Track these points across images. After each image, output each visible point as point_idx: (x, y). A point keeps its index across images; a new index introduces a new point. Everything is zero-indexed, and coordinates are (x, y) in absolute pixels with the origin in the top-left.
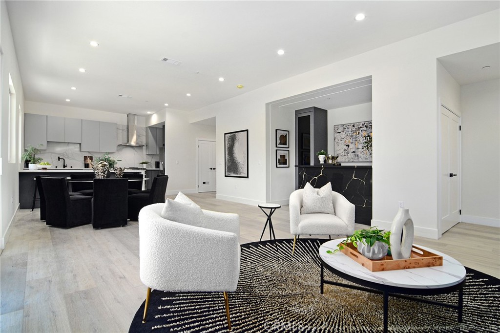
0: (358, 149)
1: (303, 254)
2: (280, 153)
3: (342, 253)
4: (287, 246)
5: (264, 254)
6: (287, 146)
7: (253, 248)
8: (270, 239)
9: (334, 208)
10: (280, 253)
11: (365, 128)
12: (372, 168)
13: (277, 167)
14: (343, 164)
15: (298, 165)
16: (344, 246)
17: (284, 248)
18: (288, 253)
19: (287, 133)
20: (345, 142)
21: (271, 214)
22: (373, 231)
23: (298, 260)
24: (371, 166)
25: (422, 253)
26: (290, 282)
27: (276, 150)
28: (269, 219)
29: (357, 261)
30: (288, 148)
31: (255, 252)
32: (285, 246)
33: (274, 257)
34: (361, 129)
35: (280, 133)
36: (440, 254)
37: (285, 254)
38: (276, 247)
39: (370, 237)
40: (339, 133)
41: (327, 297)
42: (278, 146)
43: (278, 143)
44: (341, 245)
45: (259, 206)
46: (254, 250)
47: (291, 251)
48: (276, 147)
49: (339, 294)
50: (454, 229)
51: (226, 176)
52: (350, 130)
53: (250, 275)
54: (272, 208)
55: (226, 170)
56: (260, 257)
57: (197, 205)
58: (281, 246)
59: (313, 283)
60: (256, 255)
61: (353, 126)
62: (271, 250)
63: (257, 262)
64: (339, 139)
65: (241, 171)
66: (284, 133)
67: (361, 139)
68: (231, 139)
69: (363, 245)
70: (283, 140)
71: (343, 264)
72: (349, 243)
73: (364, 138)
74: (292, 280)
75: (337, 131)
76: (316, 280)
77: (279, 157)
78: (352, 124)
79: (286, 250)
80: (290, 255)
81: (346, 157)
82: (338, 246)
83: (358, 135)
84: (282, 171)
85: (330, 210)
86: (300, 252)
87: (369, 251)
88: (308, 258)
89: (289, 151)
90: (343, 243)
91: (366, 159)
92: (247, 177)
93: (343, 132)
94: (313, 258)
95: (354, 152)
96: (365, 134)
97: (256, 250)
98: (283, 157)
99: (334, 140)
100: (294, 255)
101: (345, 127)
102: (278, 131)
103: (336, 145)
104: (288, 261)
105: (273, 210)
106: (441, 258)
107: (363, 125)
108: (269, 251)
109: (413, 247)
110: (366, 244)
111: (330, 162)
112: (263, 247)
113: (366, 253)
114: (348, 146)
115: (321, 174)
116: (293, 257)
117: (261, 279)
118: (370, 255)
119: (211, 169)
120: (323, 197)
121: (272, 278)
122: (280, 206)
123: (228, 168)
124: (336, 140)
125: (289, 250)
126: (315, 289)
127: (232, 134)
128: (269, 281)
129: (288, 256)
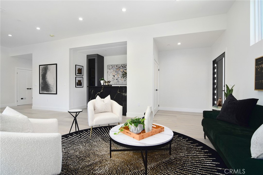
0: (119, 78)
1: (96, 137)
2: (78, 79)
3: (122, 133)
4: (86, 134)
5: (72, 141)
6: (82, 75)
7: (64, 139)
8: (75, 131)
9: (112, 109)
10: (83, 139)
11: (122, 68)
12: (127, 87)
13: (76, 87)
14: (113, 86)
15: (88, 86)
16: (123, 129)
17: (84, 135)
18: (87, 138)
19: (82, 67)
20: (113, 74)
21: (76, 116)
22: (136, 119)
23: (94, 141)
24: (126, 86)
25: (155, 127)
26: (92, 156)
27: (76, 77)
28: (75, 119)
29: (130, 136)
30: (83, 76)
31: (66, 141)
32: (84, 134)
33: (79, 142)
34: (120, 68)
35: (78, 67)
36: (163, 126)
37: (86, 139)
38: (80, 136)
39: (136, 122)
40: (110, 69)
41: (113, 159)
42: (77, 75)
43: (77, 73)
44: (121, 129)
45: (69, 112)
46: (65, 140)
47: (89, 136)
48: (76, 75)
49: (119, 156)
50: (158, 113)
51: (40, 93)
52: (115, 68)
53: (65, 158)
54: (77, 112)
55: (40, 90)
56: (70, 144)
57: (24, 116)
58: (82, 134)
59: (105, 153)
60: (67, 143)
61: (117, 66)
62: (77, 138)
63: (69, 148)
64: (110, 72)
65: (52, 90)
66: (80, 67)
67: (120, 73)
68: (44, 69)
69: (132, 127)
70: (80, 71)
71: (124, 139)
72: (125, 127)
73: (122, 73)
74: (92, 154)
75: (109, 68)
76: (106, 151)
77: (77, 81)
78: (116, 65)
79: (86, 136)
80: (89, 138)
81: (113, 82)
82: (119, 129)
83: (119, 71)
84: (79, 89)
85: (110, 110)
86: (94, 136)
87: (135, 130)
88: (99, 138)
89: (83, 78)
90: (122, 128)
91: (122, 83)
92: (56, 94)
93: (112, 69)
94: (102, 138)
95: (117, 79)
96: (122, 70)
97: (67, 140)
98: (80, 81)
99: (107, 72)
100: (91, 138)
101: (113, 66)
102: (76, 66)
103: (108, 75)
104: (88, 142)
105: (78, 113)
106: (163, 128)
107: (121, 66)
108: (75, 139)
109: (153, 124)
110: (134, 126)
111: (107, 84)
112: (71, 137)
113: (134, 131)
114: (114, 76)
115: (102, 91)
116: (90, 140)
117: (73, 158)
118: (136, 131)
119: (28, 89)
120: (106, 103)
121: (80, 156)
122: (82, 110)
123: (42, 88)
124: (108, 73)
125: (88, 136)
126: (106, 156)
127: (45, 66)
128: (79, 158)
129: (88, 140)
